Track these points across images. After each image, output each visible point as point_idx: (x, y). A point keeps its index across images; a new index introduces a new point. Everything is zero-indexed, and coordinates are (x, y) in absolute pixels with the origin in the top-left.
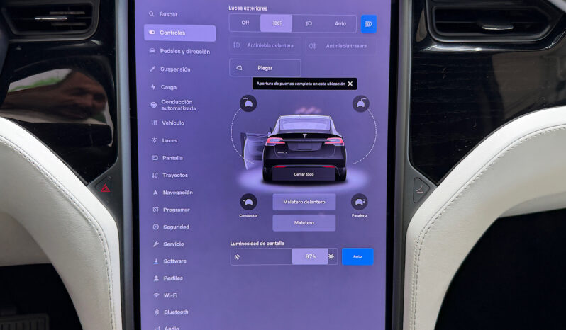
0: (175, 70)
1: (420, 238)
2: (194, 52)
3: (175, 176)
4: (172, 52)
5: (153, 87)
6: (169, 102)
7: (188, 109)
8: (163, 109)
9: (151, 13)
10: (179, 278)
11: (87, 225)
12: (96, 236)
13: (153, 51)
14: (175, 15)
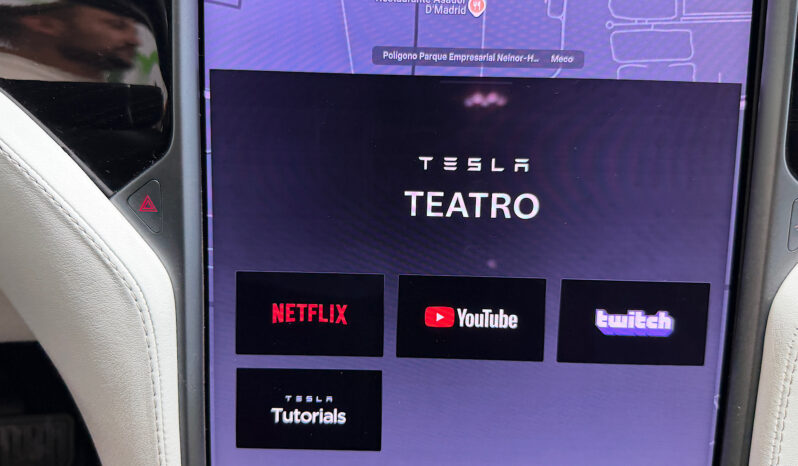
11: (108, 279)
12: (128, 301)
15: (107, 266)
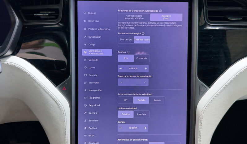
0: (95, 37)
1: (203, 111)
2: (103, 29)
3: (94, 83)
4: (93, 29)
5: (85, 44)
6: (92, 51)
7: (100, 54)
8: (89, 54)
9: (85, 13)
10: (95, 128)
11: (56, 105)
12: (60, 109)
13: (85, 29)
14: (95, 13)
15: (56, 102)
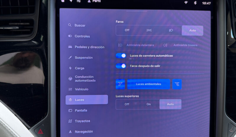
0: (83, 58)
2: (95, 47)
3: (83, 121)
4: (82, 47)
5: (70, 68)
6: (79, 77)
7: (91, 81)
8: (76, 81)
9: (70, 25)
13: (70, 47)
14: (84, 26)
